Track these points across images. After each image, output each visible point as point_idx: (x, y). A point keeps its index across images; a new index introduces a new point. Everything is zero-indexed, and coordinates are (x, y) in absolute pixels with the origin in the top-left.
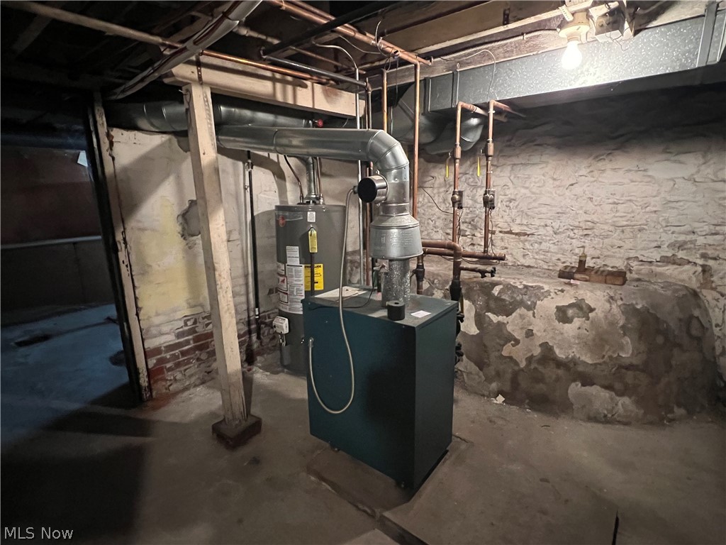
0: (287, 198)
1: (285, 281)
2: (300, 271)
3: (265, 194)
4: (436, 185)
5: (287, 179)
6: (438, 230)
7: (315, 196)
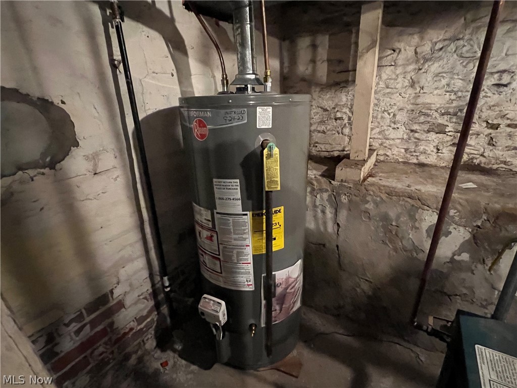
0: (191, 85)
1: (215, 238)
2: (245, 223)
3: (153, 78)
4: (400, 62)
5: (190, 52)
6: (399, 125)
7: (253, 77)
